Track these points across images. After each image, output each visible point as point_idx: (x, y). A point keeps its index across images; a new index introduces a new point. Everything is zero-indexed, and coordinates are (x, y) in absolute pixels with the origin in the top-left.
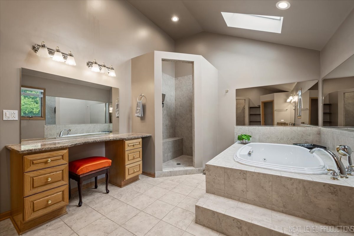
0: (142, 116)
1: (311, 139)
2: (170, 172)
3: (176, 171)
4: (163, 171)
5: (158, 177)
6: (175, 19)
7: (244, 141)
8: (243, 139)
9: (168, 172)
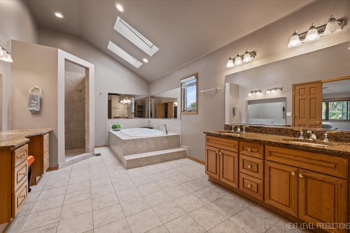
0: (39, 110)
1: (146, 125)
2: (72, 160)
3: (76, 159)
4: (66, 161)
5: (61, 168)
6: (59, 15)
7: (118, 129)
8: (117, 127)
9: (70, 161)
